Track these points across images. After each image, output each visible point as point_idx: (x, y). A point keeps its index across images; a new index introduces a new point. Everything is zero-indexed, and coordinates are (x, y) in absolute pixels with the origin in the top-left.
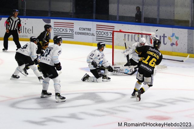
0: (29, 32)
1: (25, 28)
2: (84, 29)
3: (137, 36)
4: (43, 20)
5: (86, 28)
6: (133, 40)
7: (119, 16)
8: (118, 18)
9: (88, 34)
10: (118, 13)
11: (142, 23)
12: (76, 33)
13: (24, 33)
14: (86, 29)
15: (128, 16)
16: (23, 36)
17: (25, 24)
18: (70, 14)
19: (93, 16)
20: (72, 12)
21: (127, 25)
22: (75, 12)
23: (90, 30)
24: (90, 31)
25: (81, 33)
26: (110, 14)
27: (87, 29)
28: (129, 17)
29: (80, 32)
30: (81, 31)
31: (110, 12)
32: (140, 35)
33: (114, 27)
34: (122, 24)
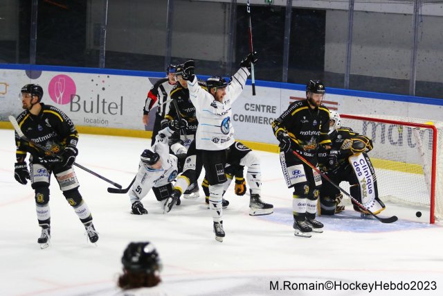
0: (112, 110)
1: (101, 100)
2: (258, 108)
3: (396, 129)
4: (149, 79)
5: (263, 106)
6: (387, 140)
7: (350, 75)
8: (347, 80)
9: (266, 120)
10: (348, 67)
11: (412, 95)
12: (236, 118)
13: (98, 112)
14: (261, 108)
15: (375, 76)
16: (95, 121)
17: (104, 89)
18: (221, 67)
19: (282, 74)
20: (226, 60)
21: (371, 99)
22: (234, 61)
23: (273, 109)
24: (273, 112)
25: (248, 119)
26: (326, 69)
27: (265, 108)
28: (376, 78)
29: (246, 116)
30: (249, 113)
31: (326, 64)
32: (404, 126)
33: (336, 104)
34: (359, 98)
